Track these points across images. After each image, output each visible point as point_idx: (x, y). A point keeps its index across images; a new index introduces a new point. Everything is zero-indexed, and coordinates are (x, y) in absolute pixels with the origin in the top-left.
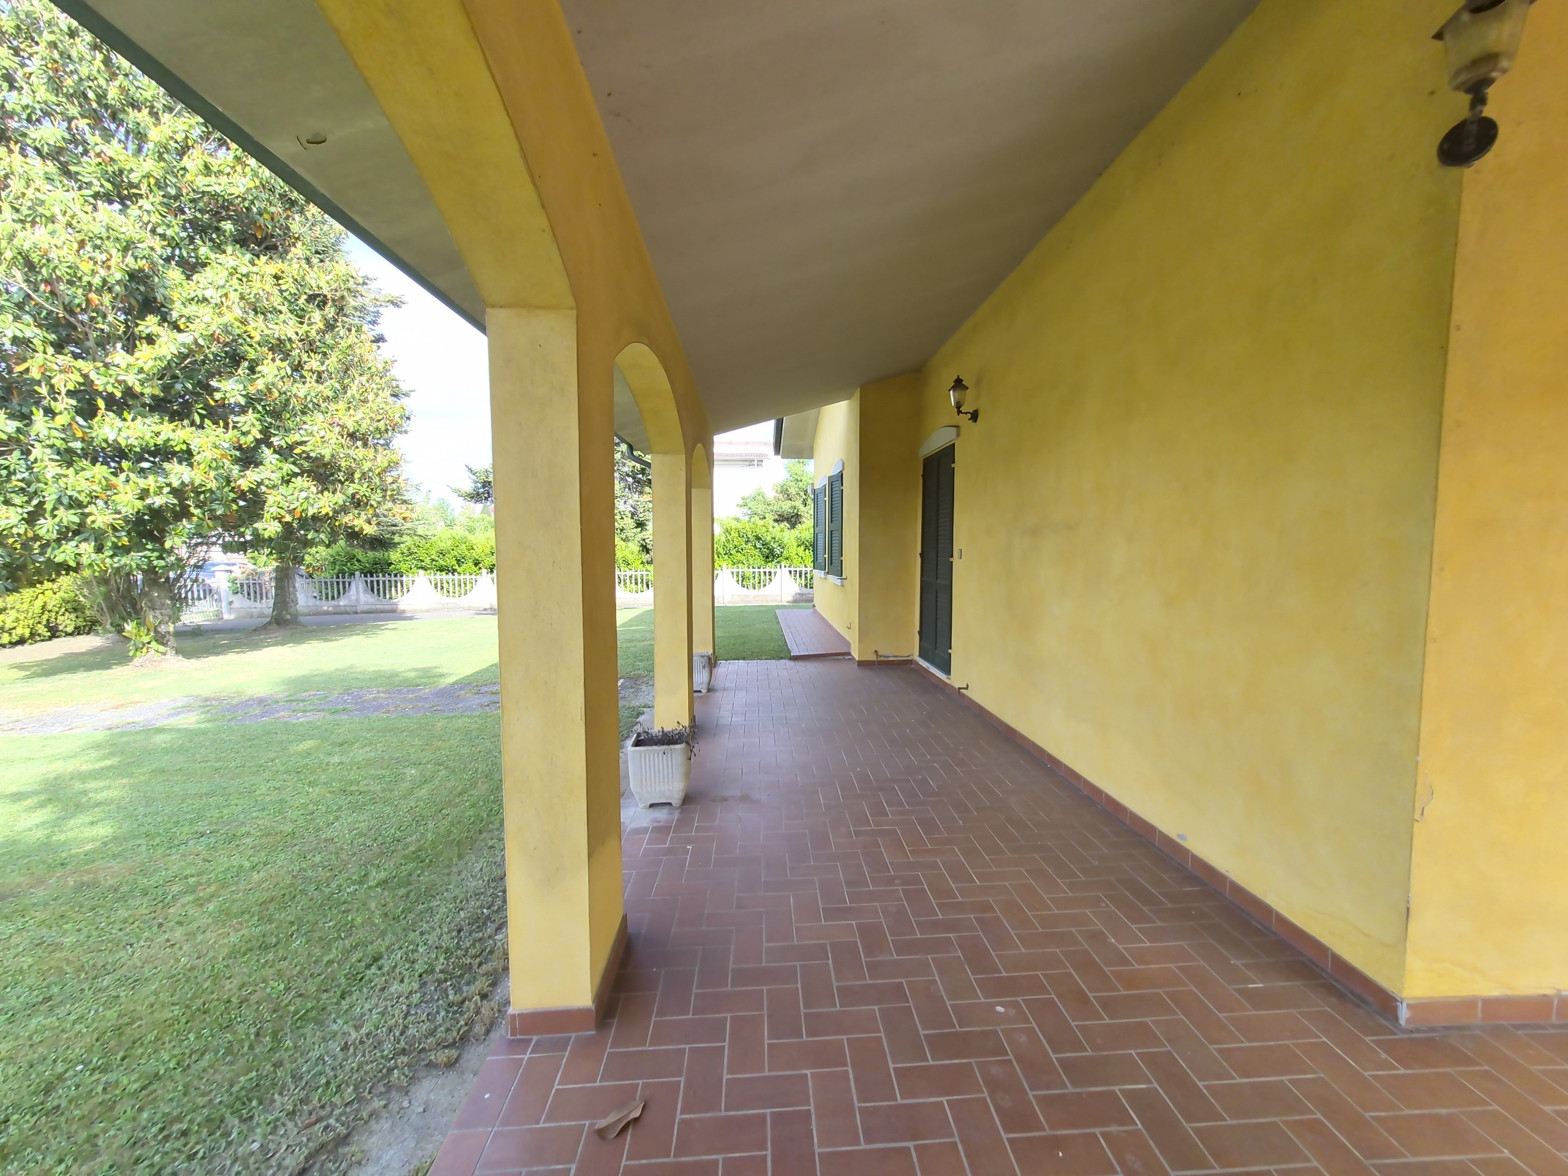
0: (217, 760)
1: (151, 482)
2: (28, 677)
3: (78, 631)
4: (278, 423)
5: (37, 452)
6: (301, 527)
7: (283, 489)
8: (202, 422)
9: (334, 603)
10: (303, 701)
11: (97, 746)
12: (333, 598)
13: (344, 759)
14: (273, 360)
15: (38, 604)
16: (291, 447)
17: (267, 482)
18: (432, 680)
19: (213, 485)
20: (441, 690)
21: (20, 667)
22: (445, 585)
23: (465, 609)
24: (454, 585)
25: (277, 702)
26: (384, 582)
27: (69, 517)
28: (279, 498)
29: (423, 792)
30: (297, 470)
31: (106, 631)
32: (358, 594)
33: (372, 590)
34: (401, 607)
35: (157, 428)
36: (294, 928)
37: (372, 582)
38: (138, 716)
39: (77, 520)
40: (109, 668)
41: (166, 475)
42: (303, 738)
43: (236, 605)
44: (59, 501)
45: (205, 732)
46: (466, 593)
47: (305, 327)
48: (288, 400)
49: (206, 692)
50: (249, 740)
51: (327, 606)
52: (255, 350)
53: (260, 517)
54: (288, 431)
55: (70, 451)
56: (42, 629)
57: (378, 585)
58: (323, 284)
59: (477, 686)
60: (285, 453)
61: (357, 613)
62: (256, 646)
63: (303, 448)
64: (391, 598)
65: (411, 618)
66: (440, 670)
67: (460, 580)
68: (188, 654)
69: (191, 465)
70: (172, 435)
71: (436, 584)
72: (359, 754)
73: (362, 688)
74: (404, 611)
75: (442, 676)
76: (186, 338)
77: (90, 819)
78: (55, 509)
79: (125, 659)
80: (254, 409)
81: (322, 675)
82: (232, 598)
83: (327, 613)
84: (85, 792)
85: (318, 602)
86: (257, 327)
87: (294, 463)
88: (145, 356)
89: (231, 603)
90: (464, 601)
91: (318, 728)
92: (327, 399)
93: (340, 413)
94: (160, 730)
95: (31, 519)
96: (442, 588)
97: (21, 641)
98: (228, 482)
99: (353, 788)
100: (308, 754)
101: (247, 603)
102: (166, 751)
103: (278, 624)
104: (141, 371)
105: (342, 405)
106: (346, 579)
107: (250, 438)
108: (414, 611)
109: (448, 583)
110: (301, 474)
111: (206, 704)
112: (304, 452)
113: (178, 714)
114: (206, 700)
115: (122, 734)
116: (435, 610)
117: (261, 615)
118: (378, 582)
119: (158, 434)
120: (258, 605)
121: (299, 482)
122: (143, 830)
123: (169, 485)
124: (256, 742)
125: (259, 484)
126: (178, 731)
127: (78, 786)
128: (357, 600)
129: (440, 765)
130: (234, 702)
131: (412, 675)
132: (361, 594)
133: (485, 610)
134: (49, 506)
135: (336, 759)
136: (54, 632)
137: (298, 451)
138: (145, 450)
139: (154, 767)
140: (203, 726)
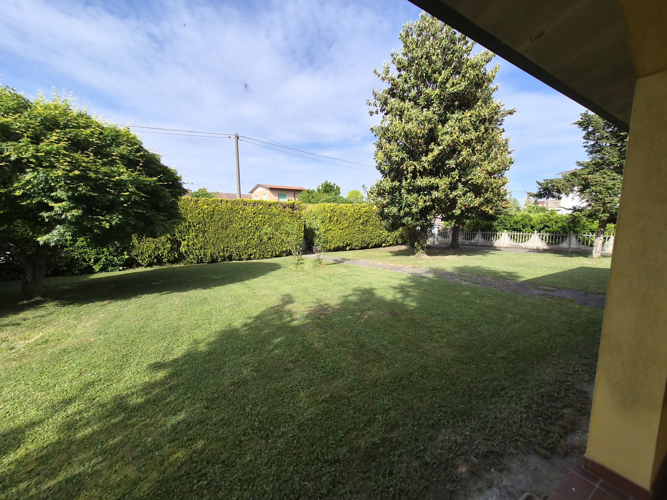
0: (441, 291)
1: (427, 198)
2: (393, 255)
3: (402, 244)
4: (464, 173)
5: (403, 191)
6: (466, 212)
7: (463, 198)
8: (442, 176)
9: (470, 241)
10: (464, 276)
11: (410, 278)
12: (469, 240)
13: (481, 302)
14: (466, 149)
15: (395, 235)
16: (468, 181)
17: (458, 195)
18: (513, 278)
19: (443, 197)
20: (518, 283)
21: (391, 252)
22: (515, 237)
23: (524, 248)
24: (520, 237)
25: (455, 275)
26: (489, 234)
27: (407, 210)
28: (462, 201)
29: (516, 326)
30: (468, 190)
31: (408, 245)
32: (479, 239)
33: (484, 237)
34: (495, 245)
35: (430, 180)
36: (471, 360)
37: (485, 234)
38: (418, 271)
39: (409, 210)
40: (409, 256)
41: (431, 195)
42: (466, 291)
43: (439, 239)
44: (405, 205)
45: (436, 281)
46: (525, 241)
47: (478, 133)
48: (469, 163)
49: (434, 267)
50: (449, 287)
51: (467, 242)
52: (461, 147)
53: (454, 208)
54: (467, 175)
55: (409, 189)
56: (395, 242)
57: (487, 235)
58: (486, 114)
59: (536, 285)
60: (465, 184)
61: (477, 246)
62: (446, 254)
63: (472, 181)
64: (491, 241)
65: (499, 250)
66: (517, 274)
67: (523, 235)
68: (429, 254)
69: (438, 191)
70: (434, 182)
71: (511, 236)
72: (488, 302)
73: (484, 276)
74: (496, 247)
75: (518, 277)
76: (441, 148)
77: (411, 300)
78: (404, 207)
79: (413, 254)
80: (458, 168)
81: (469, 268)
82: (438, 237)
83: (467, 245)
84: (409, 291)
85: (464, 240)
86: (463, 138)
87: (467, 188)
88: (430, 157)
89: (438, 239)
90: (523, 245)
91: (470, 288)
92: (482, 160)
93: (486, 165)
94: (424, 277)
95: (399, 211)
96: (514, 238)
97: (390, 245)
98: (447, 196)
99: (486, 315)
100: (468, 297)
101: (442, 239)
102: (427, 284)
103: (452, 247)
104: (429, 161)
105: (486, 162)
106: (475, 232)
107: (455, 179)
108: (500, 247)
109: (517, 236)
110: (470, 191)
111: (434, 271)
112: (472, 182)
113: (428, 273)
114: (434, 270)
115: (415, 276)
116: (509, 248)
117: (446, 244)
118: (487, 234)
119: (430, 182)
120: (445, 240)
121: (469, 194)
122: (424, 308)
123: (431, 198)
124: (451, 288)
125: (456, 196)
126: (429, 278)
127: (407, 289)
128: (478, 241)
129: (522, 316)
130: (442, 272)
131: (504, 274)
132: (480, 239)
133: (534, 250)
134: (403, 207)
135: (478, 301)
136: (397, 244)
137: (470, 182)
138: (426, 187)
139: (424, 288)
140: (435, 278)
